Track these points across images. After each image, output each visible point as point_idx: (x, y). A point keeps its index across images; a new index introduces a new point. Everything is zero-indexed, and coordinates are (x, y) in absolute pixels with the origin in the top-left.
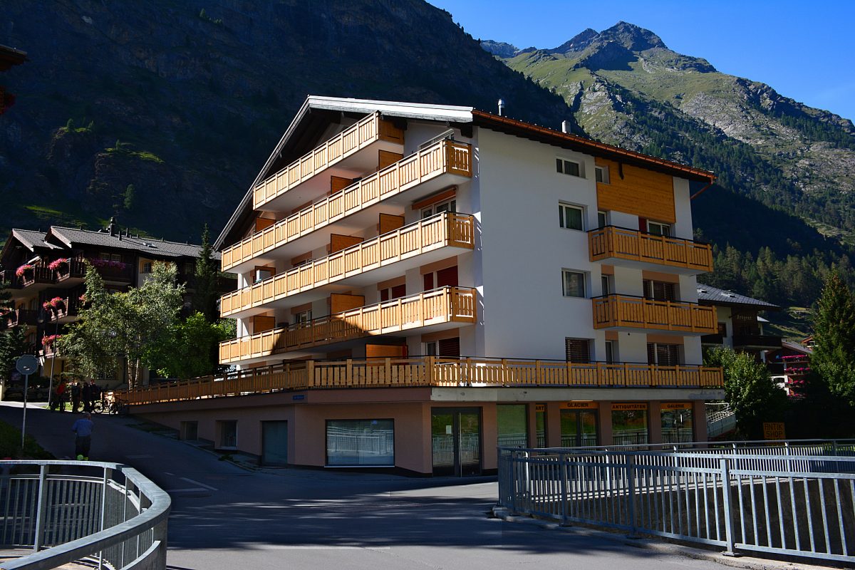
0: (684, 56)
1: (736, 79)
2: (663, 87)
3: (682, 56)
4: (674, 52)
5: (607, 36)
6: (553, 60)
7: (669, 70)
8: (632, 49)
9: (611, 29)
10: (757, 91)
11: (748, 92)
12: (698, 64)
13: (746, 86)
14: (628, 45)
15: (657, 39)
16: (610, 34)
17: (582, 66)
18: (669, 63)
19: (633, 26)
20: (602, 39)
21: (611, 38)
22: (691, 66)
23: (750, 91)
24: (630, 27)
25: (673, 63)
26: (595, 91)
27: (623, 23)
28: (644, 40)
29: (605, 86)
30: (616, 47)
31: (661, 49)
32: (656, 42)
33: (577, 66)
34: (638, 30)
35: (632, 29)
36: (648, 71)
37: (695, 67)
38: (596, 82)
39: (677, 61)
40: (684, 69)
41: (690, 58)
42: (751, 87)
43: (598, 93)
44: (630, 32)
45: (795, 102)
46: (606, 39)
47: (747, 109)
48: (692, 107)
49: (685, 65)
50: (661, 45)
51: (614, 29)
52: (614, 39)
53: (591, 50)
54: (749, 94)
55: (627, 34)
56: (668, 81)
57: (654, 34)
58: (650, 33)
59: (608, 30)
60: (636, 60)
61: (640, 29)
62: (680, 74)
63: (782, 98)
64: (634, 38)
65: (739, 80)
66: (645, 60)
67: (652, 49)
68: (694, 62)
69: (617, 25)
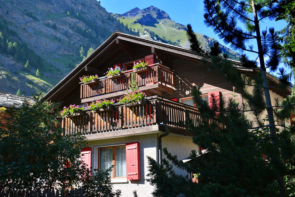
0: (179, 24)
1: (203, 35)
2: (172, 36)
3: (178, 24)
4: (174, 21)
5: (146, 11)
6: (123, 18)
7: (173, 29)
8: (157, 18)
9: (147, 8)
10: (212, 41)
11: (208, 41)
12: (185, 28)
13: (207, 39)
14: (155, 16)
15: (167, 15)
16: (147, 10)
17: (138, 22)
18: (173, 26)
19: (157, 8)
20: (143, 12)
21: (147, 12)
22: (182, 28)
23: (209, 41)
24: (155, 8)
25: (174, 26)
26: (144, 34)
27: (152, 6)
28: (161, 15)
29: (149, 32)
30: (149, 16)
31: (169, 20)
32: (167, 16)
33: (135, 22)
34: (159, 10)
35: (156, 10)
36: (164, 28)
37: (184, 29)
38: (145, 30)
39: (176, 26)
40: (179, 29)
41: (181, 25)
42: (209, 39)
43: (146, 35)
44: (155, 11)
45: (226, 48)
46: (146, 12)
47: (208, 48)
48: (185, 46)
49: (179, 27)
50: (169, 18)
51: (149, 8)
52: (149, 13)
53: (139, 17)
54: (208, 42)
55: (154, 11)
56: (173, 34)
57: (166, 13)
58: (164, 12)
59: (146, 9)
60: (158, 23)
61: (160, 10)
62: (178, 31)
63: (221, 45)
64: (157, 14)
65: (204, 36)
66: (163, 24)
67: (165, 19)
68: (183, 27)
69: (150, 7)
